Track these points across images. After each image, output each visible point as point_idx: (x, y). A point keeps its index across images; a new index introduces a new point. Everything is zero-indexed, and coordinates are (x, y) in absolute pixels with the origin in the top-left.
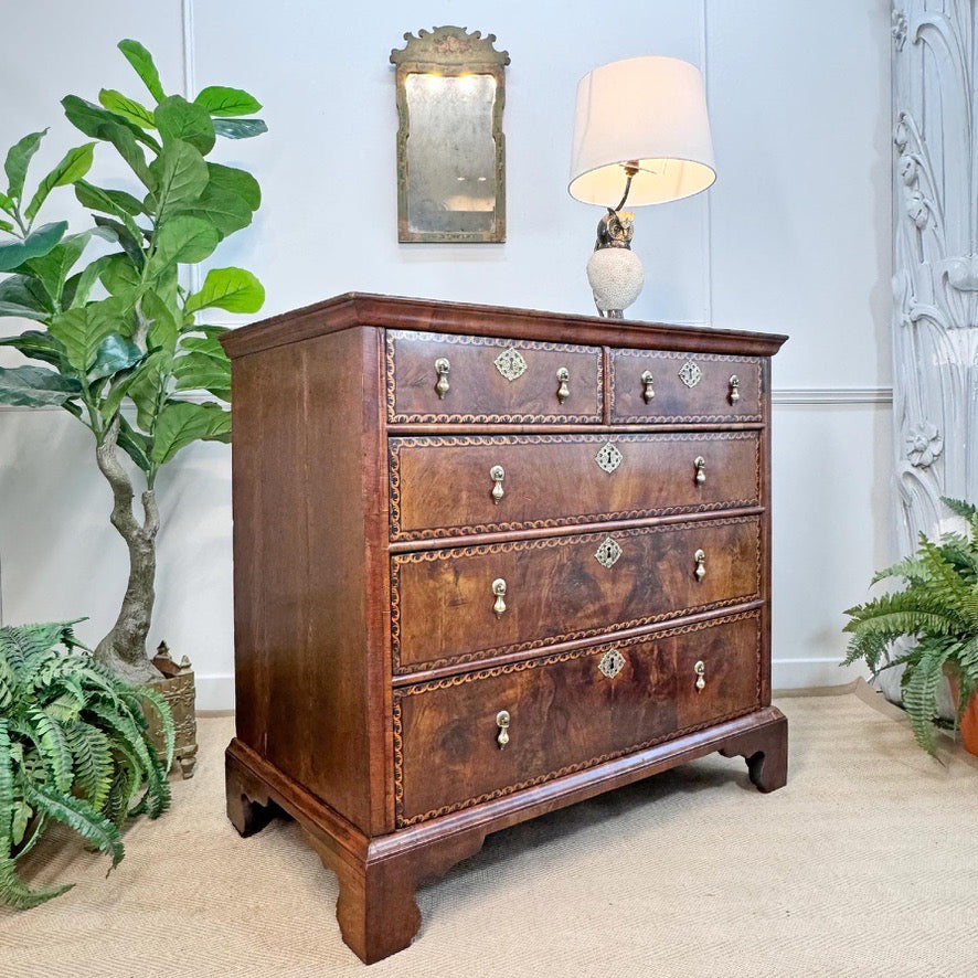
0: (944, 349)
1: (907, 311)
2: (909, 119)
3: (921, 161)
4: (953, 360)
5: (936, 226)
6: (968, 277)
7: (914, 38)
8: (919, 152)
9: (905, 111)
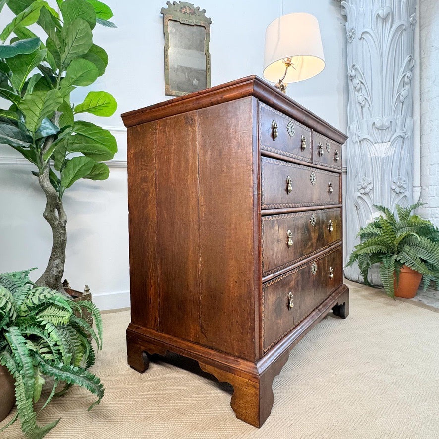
0: (373, 151)
1: (357, 137)
2: (357, 66)
3: (363, 82)
4: (376, 155)
5: (369, 106)
6: (382, 125)
7: (360, 37)
8: (362, 79)
9: (355, 64)
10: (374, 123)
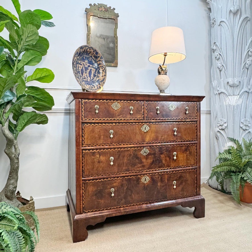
0: (227, 101)
1: (217, 91)
2: (217, 43)
3: (221, 54)
4: (230, 104)
5: (225, 70)
7: (219, 24)
8: (220, 52)
9: (216, 42)
10: (228, 82)
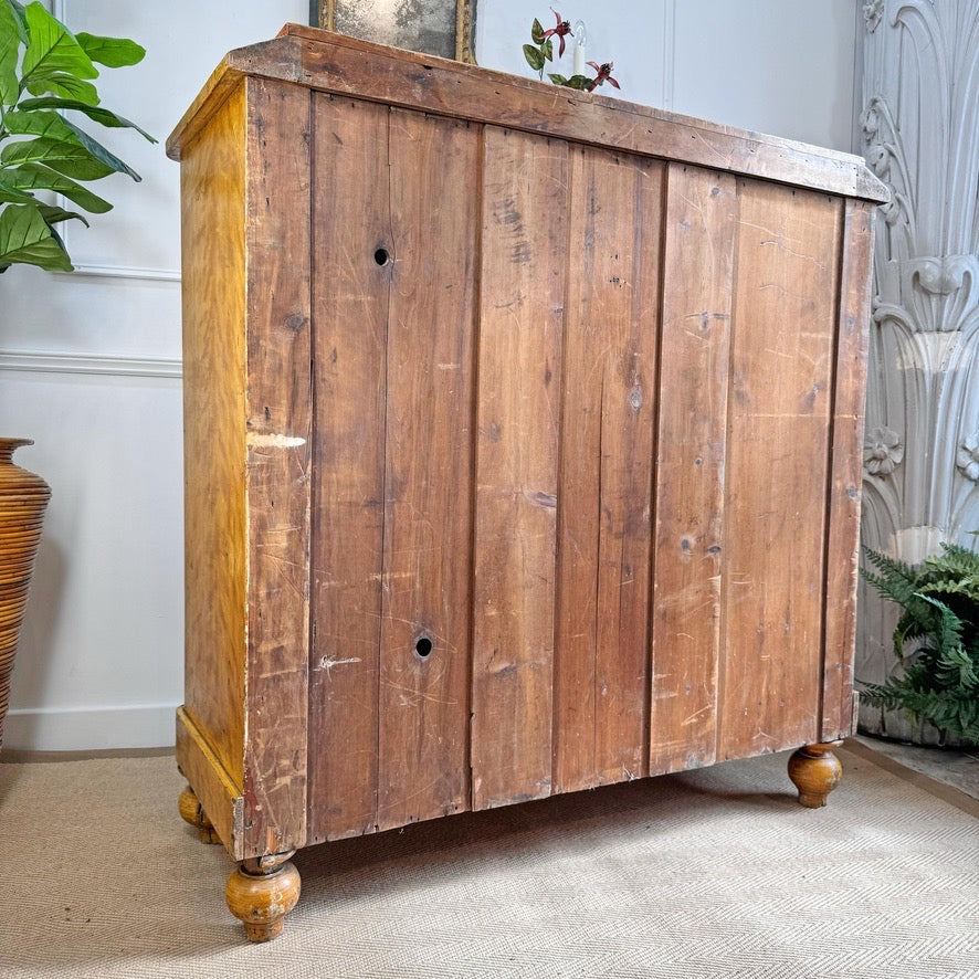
0: (909, 352)
2: (882, 105)
3: (895, 153)
4: (919, 366)
5: (908, 223)
6: (941, 278)
7: (893, 19)
8: (894, 144)
9: (879, 98)
10: (917, 275)
